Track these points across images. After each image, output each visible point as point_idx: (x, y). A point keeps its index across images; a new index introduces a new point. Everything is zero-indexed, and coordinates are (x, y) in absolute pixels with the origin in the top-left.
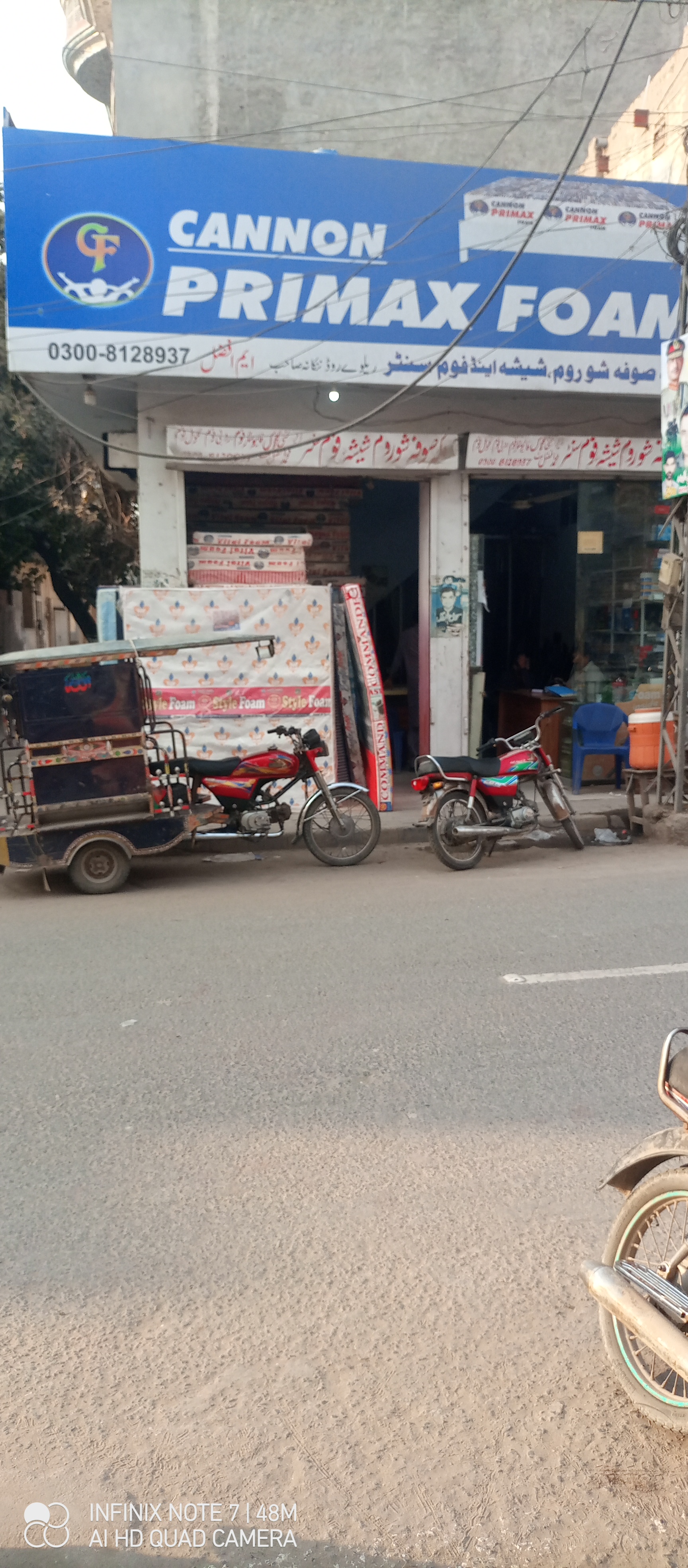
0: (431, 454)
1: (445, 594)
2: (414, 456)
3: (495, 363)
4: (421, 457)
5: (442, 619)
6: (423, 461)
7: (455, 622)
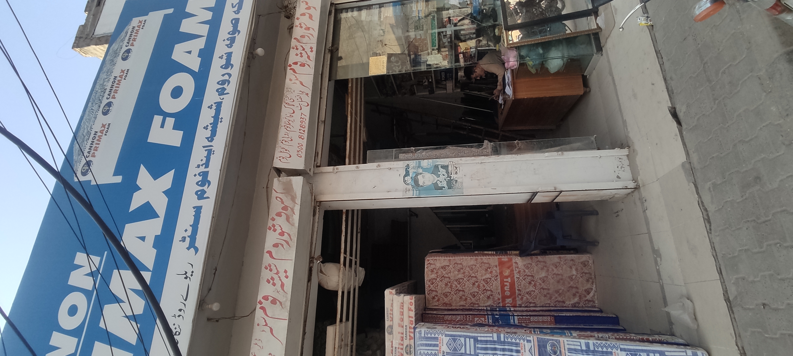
0: (288, 202)
1: (421, 183)
2: (288, 219)
3: (204, 147)
4: (289, 212)
5: (445, 184)
6: (292, 210)
7: (447, 172)
